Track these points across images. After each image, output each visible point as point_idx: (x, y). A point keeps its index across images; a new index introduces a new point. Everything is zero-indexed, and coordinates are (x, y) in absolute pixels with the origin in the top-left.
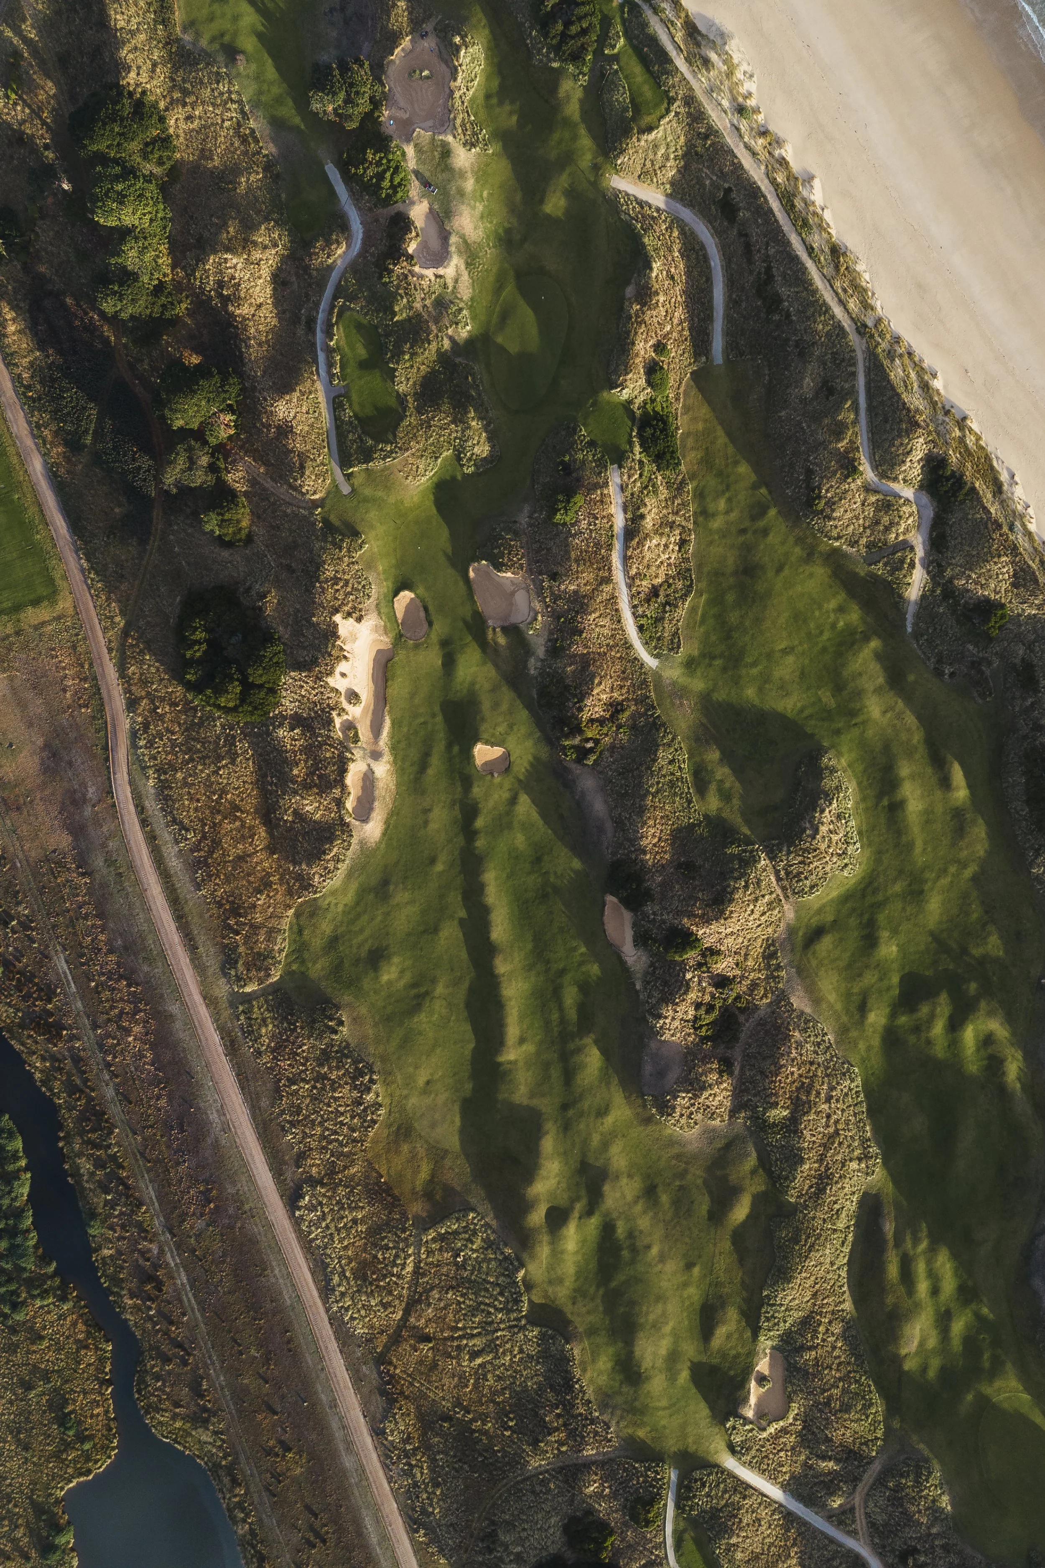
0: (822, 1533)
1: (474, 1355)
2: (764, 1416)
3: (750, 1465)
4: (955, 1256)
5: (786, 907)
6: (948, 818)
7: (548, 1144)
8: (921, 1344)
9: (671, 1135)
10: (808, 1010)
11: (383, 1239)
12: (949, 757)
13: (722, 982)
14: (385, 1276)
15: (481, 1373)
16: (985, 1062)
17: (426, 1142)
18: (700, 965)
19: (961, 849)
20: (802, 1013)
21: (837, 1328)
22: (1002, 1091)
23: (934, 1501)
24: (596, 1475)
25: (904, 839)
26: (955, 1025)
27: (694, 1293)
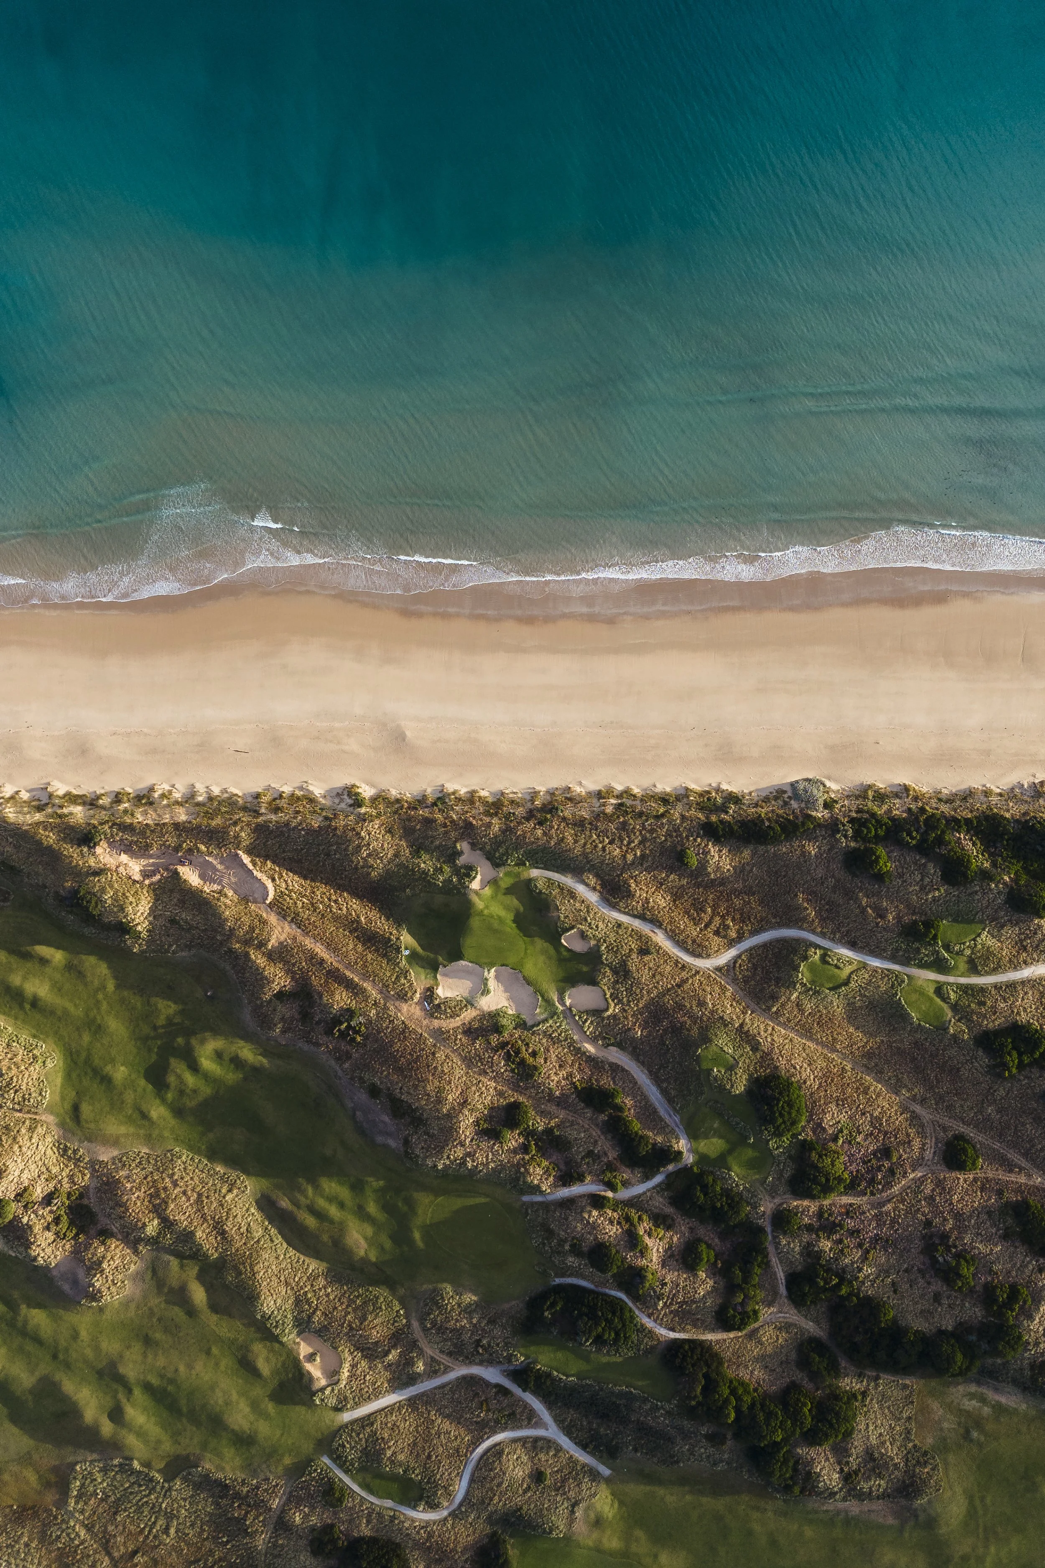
0: (435, 1388)
1: (166, 1531)
2: (333, 1374)
3: (357, 1405)
4: (330, 1176)
5: (43, 1118)
6: (67, 974)
7: (68, 1386)
8: (366, 1238)
9: (120, 1303)
10: (116, 1153)
11: (51, 1536)
12: (29, 948)
13: (48, 1200)
14: (76, 1551)
15: (181, 1536)
16: (232, 1066)
17: (13, 1461)
18: (25, 1207)
19: (92, 982)
20: (114, 1158)
21: (321, 1282)
22: (256, 1070)
23: (459, 1305)
24: (290, 1509)
25: (59, 1013)
26: (194, 1067)
27: (226, 1362)
